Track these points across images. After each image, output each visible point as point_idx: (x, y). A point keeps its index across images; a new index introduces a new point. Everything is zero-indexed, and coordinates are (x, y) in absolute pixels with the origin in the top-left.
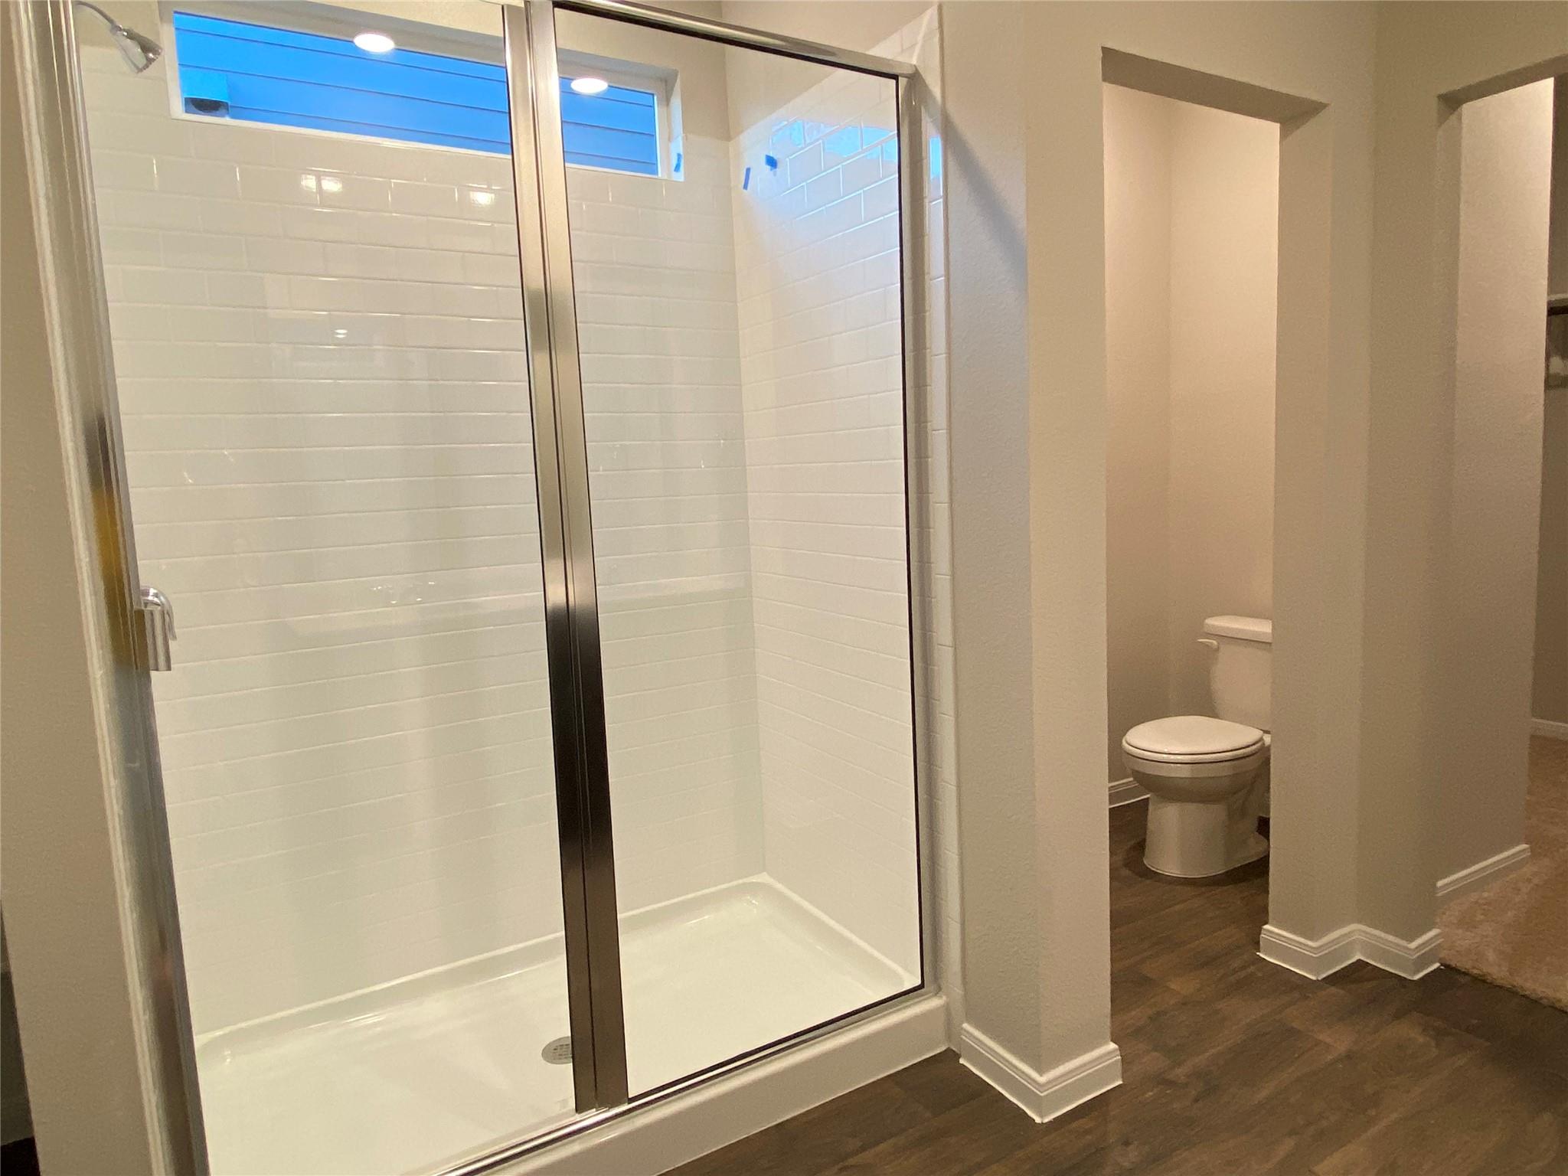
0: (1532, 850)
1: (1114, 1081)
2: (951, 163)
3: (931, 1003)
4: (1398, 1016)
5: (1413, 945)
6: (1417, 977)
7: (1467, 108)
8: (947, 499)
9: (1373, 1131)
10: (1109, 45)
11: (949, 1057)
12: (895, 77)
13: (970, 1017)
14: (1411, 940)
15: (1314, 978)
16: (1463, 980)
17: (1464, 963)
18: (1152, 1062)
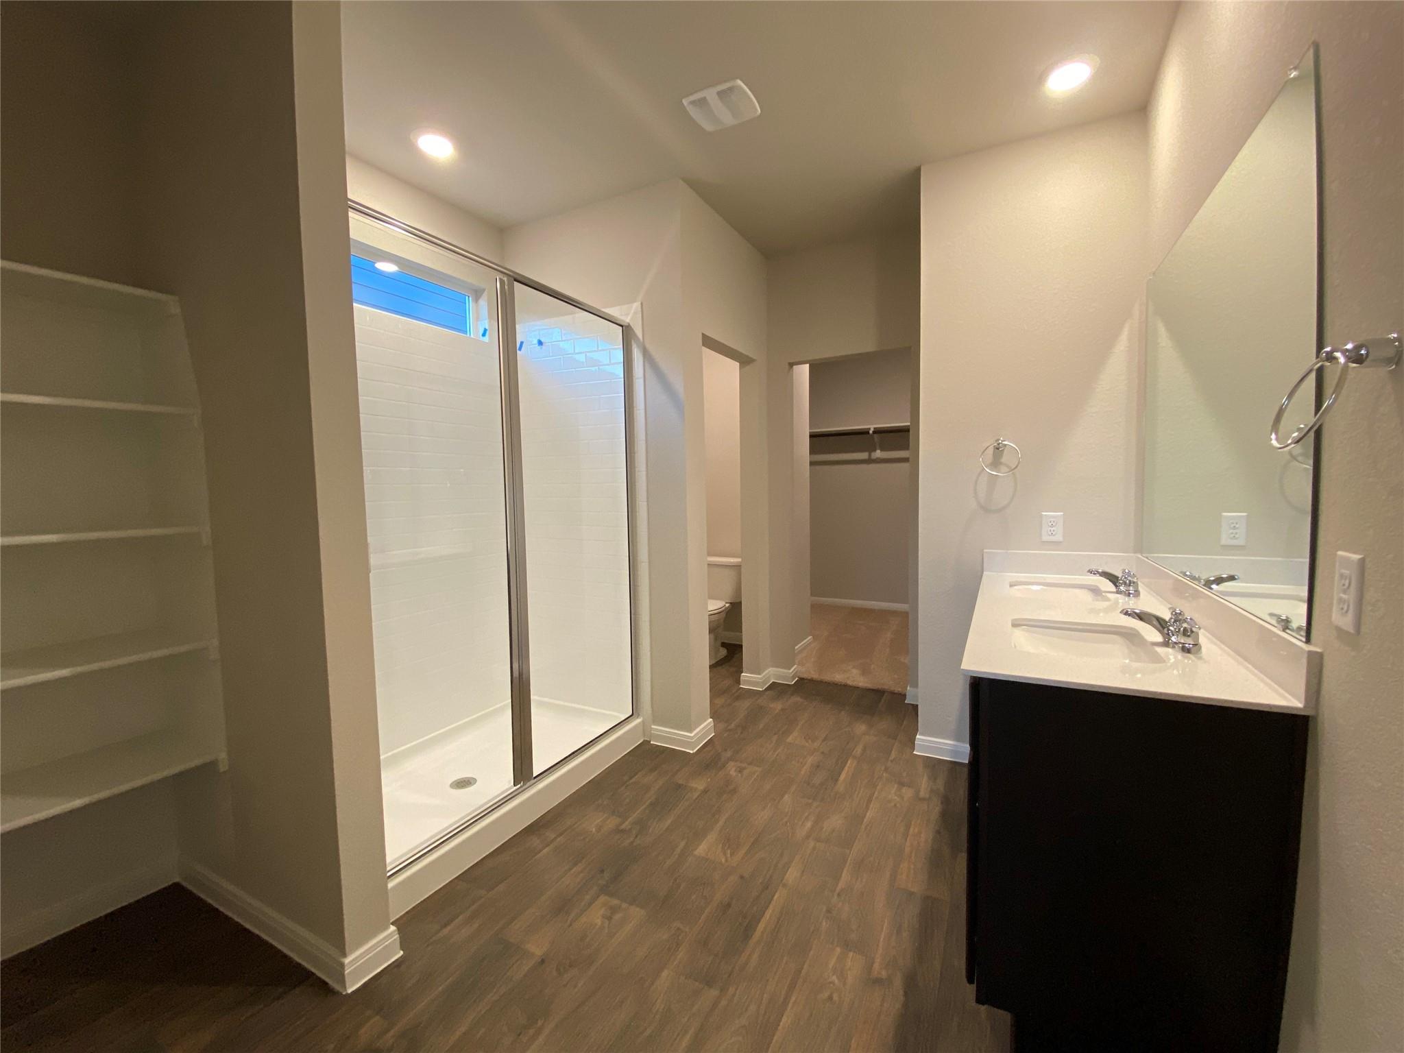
0: (813, 637)
1: (711, 734)
2: (647, 364)
3: (637, 721)
4: (792, 695)
5: (791, 671)
6: (793, 683)
7: (794, 367)
8: (645, 500)
9: (799, 727)
10: (704, 333)
11: (646, 743)
12: (622, 326)
13: (654, 722)
14: (790, 669)
15: (761, 690)
16: (806, 681)
17: (805, 676)
18: (722, 726)
